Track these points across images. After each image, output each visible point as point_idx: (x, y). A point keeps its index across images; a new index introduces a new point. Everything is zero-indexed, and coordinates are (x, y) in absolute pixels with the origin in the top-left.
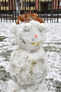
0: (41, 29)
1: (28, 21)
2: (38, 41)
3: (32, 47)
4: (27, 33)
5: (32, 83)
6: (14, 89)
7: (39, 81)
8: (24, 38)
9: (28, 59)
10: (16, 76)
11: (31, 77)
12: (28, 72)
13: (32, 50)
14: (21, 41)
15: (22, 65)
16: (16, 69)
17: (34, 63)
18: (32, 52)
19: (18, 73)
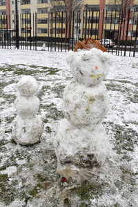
0: (104, 59)
1: (88, 48)
2: (99, 73)
4: (86, 63)
5: (88, 123)
7: (96, 121)
8: (82, 69)
9: (85, 94)
10: (70, 114)
11: (87, 115)
12: (83, 109)
13: (90, 83)
14: (78, 72)
15: (77, 101)
16: (70, 105)
17: (92, 100)
18: (91, 86)
19: (72, 109)
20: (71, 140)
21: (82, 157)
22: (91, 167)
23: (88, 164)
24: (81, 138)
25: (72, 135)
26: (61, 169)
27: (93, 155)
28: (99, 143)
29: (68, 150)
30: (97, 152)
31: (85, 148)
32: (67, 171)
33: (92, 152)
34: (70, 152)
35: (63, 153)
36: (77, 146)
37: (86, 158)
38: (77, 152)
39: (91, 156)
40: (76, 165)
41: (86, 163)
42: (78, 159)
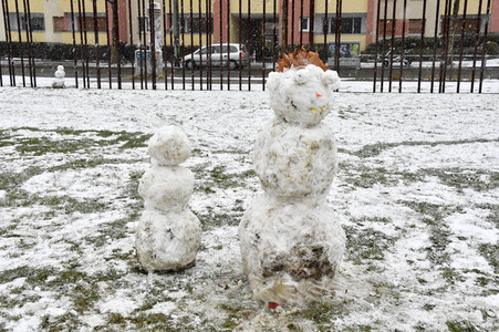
0: (328, 81)
1: (300, 65)
2: (322, 104)
3: (308, 117)
4: (301, 88)
5: (308, 190)
6: (269, 207)
7: (320, 186)
8: (296, 98)
9: (303, 139)
10: (278, 176)
11: (309, 174)
12: (302, 164)
13: (308, 122)
14: (289, 104)
15: (291, 152)
16: (279, 159)
17: (315, 147)
18: (310, 126)
19: (283, 167)
20: (281, 226)
21: (303, 253)
22: (317, 277)
23: (314, 270)
24: (298, 219)
25: (282, 216)
26: (263, 289)
27: (321, 249)
28: (329, 227)
29: (277, 243)
30: (327, 242)
31: (308, 236)
32: (274, 291)
33: (320, 243)
34: (282, 246)
35: (268, 251)
36: (293, 234)
37: (310, 255)
38: (294, 244)
39: (318, 251)
40: (293, 273)
41: (310, 267)
42: (295, 258)
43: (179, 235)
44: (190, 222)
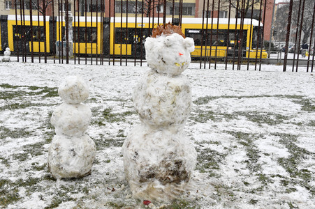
0: (187, 45)
1: (169, 33)
2: (183, 61)
3: (171, 69)
4: (168, 49)
5: (172, 121)
6: (144, 133)
7: (180, 118)
8: (165, 56)
9: (169, 85)
10: (152, 110)
11: (174, 109)
12: (169, 102)
13: (173, 73)
14: (160, 60)
15: (161, 94)
16: (153, 99)
17: (178, 91)
18: (174, 76)
19: (155, 104)
20: (153, 146)
21: (168, 165)
22: (178, 181)
23: (175, 177)
24: (165, 141)
25: (154, 139)
26: (140, 191)
27: (181, 162)
28: (186, 147)
29: (150, 158)
30: (185, 158)
31: (172, 153)
32: (148, 192)
33: (180, 158)
34: (154, 160)
35: (144, 164)
36: (162, 151)
37: (173, 167)
38: (162, 159)
39: (179, 163)
40: (161, 179)
41: (173, 175)
42: (163, 169)
43: (80, 153)
44: (88, 144)
